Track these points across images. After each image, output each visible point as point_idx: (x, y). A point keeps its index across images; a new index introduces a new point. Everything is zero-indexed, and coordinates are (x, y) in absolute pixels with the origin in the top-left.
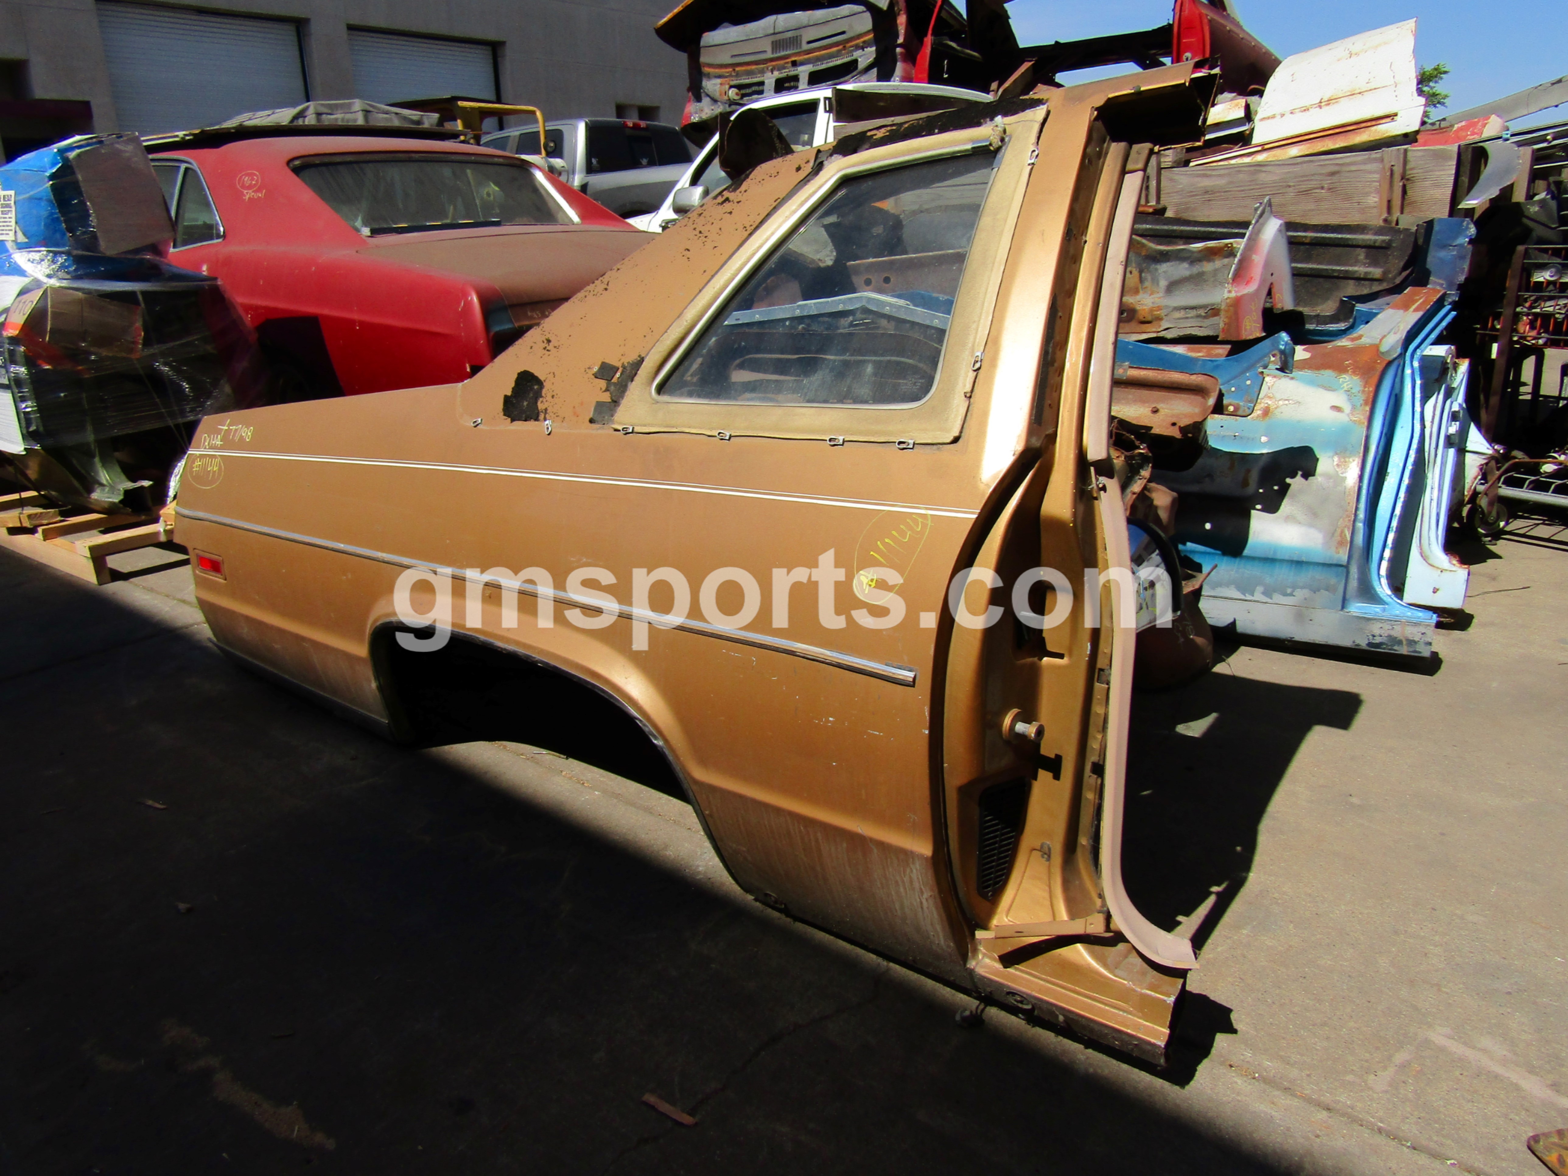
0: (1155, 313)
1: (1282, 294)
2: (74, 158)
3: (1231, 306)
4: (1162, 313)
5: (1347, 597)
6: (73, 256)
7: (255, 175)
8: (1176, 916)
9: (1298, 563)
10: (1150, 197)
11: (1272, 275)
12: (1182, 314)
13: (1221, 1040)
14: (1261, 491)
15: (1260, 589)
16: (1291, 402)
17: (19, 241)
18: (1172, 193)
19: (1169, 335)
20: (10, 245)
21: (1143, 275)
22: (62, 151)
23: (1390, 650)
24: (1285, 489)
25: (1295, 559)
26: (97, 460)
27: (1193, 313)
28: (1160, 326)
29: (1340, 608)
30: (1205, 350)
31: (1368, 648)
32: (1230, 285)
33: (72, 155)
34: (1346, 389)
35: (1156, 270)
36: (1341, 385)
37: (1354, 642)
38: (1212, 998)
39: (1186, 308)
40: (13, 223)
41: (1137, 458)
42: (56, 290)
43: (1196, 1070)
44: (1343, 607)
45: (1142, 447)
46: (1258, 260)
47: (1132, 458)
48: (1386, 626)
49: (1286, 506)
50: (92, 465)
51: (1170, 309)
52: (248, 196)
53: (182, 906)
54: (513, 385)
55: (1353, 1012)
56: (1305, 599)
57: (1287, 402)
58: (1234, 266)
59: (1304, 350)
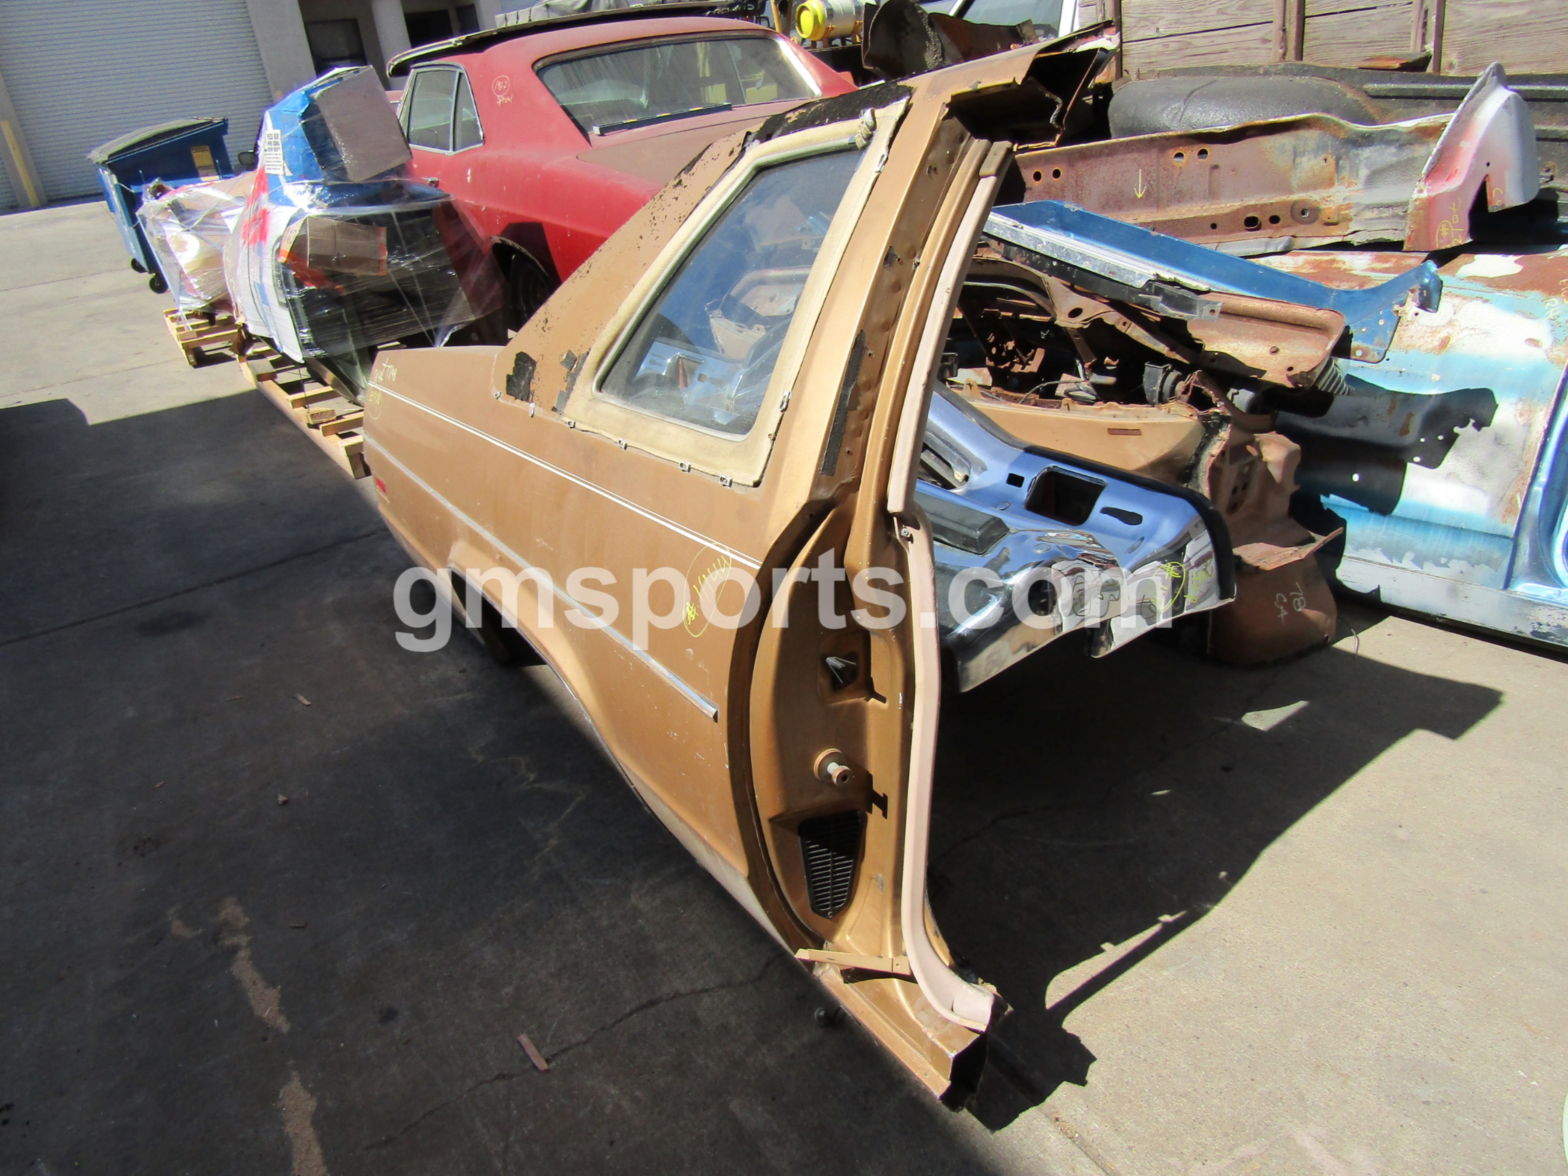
0: (1343, 212)
1: (1503, 188)
2: (318, 98)
3: (1420, 209)
4: (1352, 212)
5: (1515, 573)
6: (328, 186)
7: (506, 79)
8: (1103, 942)
9: (1457, 531)
10: (1427, 37)
11: (1488, 164)
12: (1375, 214)
13: (1065, 1091)
14: (1422, 440)
15: (1409, 555)
16: (1477, 331)
17: (287, 175)
18: (1458, 29)
19: (1356, 240)
20: (282, 179)
21: (1341, 162)
22: (308, 93)
23: (1559, 642)
24: (1451, 440)
25: (1453, 525)
26: (358, 366)
27: (1387, 213)
28: (1348, 228)
29: (1502, 587)
30: (1394, 260)
31: (1531, 636)
32: (1422, 183)
33: (316, 95)
34: (1551, 317)
35: (1357, 156)
36: (1547, 311)
37: (1516, 628)
38: (1083, 1042)
39: (1379, 206)
40: (281, 159)
41: (1212, 418)
42: (314, 220)
43: (1017, 1116)
44: (1507, 585)
45: (1218, 405)
46: (1469, 147)
47: (1208, 417)
48: (1556, 615)
49: (1450, 460)
50: (355, 371)
51: (1361, 208)
52: (500, 101)
53: (281, 798)
54: (513, 365)
55: (1226, 1087)
56: (1462, 572)
57: (1472, 332)
58: (1430, 158)
59: (1516, 262)
